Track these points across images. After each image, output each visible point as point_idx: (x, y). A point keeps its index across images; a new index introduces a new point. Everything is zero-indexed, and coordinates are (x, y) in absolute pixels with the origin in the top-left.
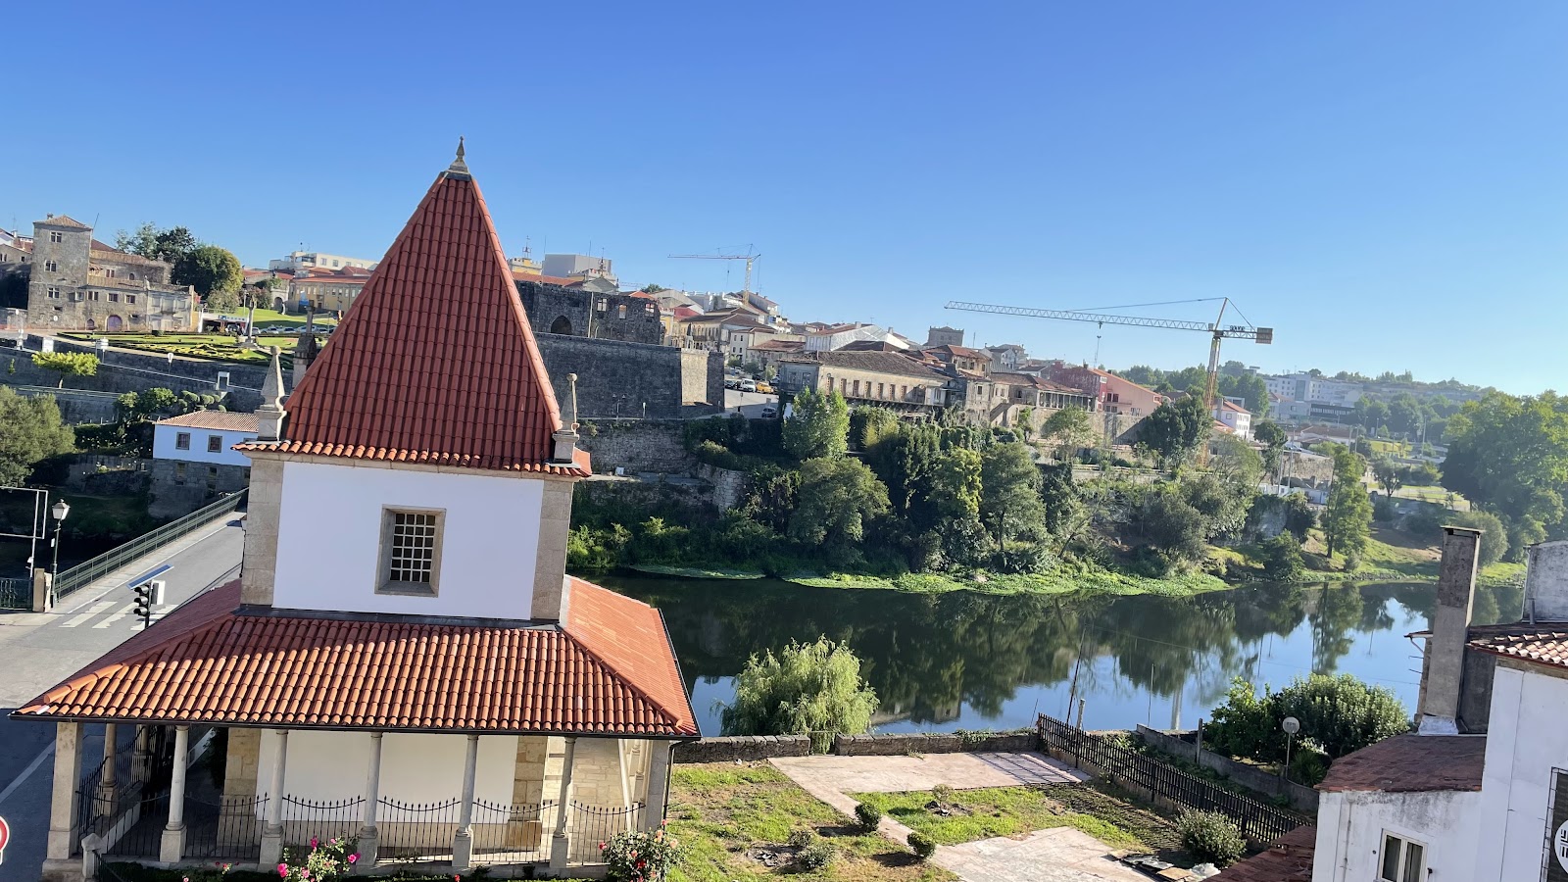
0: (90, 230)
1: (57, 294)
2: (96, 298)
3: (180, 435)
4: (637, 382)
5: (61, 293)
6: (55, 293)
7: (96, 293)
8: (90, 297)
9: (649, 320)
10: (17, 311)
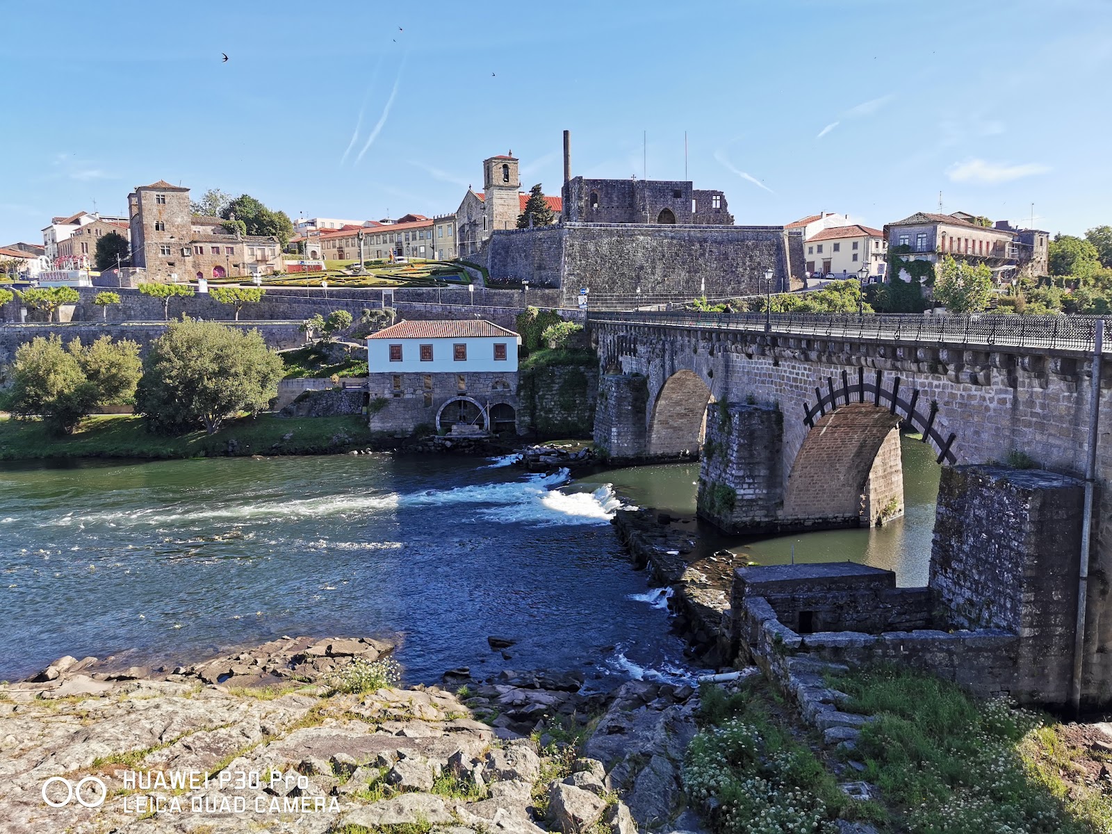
0: (188, 190)
1: (169, 251)
2: (201, 252)
3: (392, 347)
4: (748, 263)
5: (172, 250)
6: (166, 250)
7: (201, 248)
8: (197, 252)
9: (717, 211)
10: (138, 269)
